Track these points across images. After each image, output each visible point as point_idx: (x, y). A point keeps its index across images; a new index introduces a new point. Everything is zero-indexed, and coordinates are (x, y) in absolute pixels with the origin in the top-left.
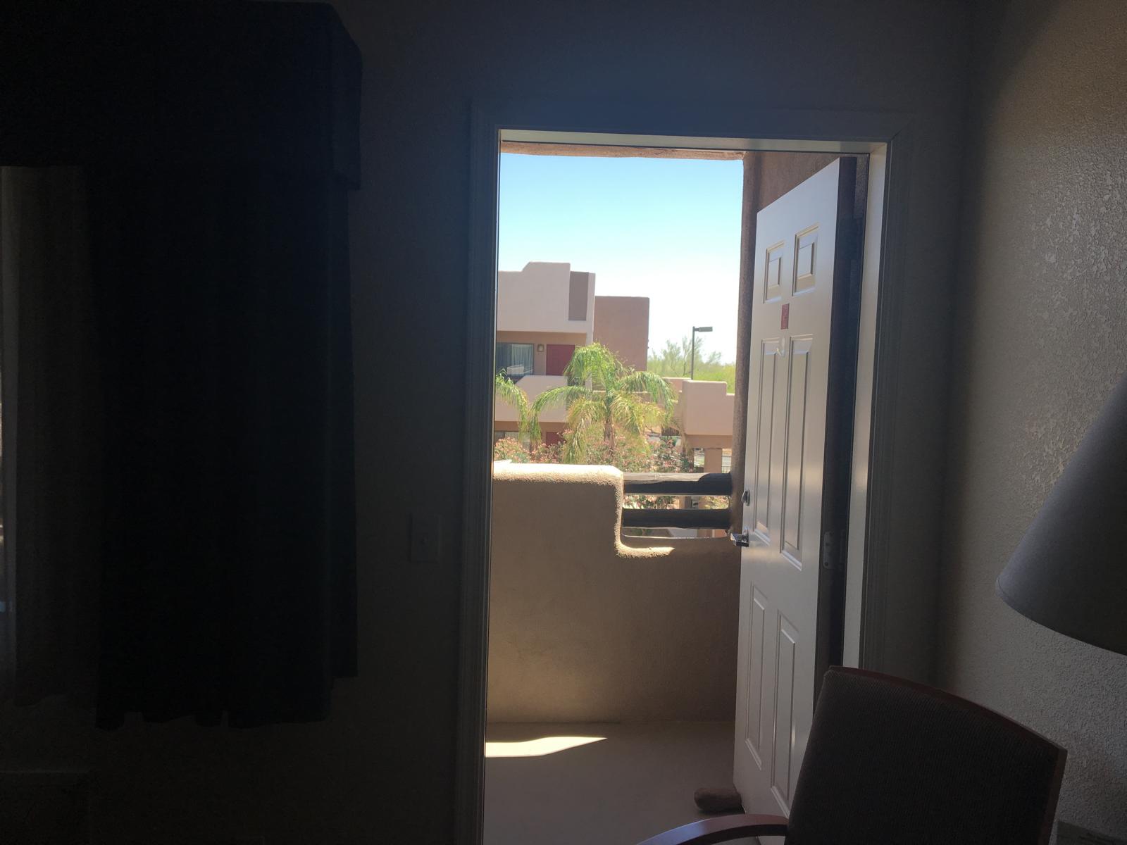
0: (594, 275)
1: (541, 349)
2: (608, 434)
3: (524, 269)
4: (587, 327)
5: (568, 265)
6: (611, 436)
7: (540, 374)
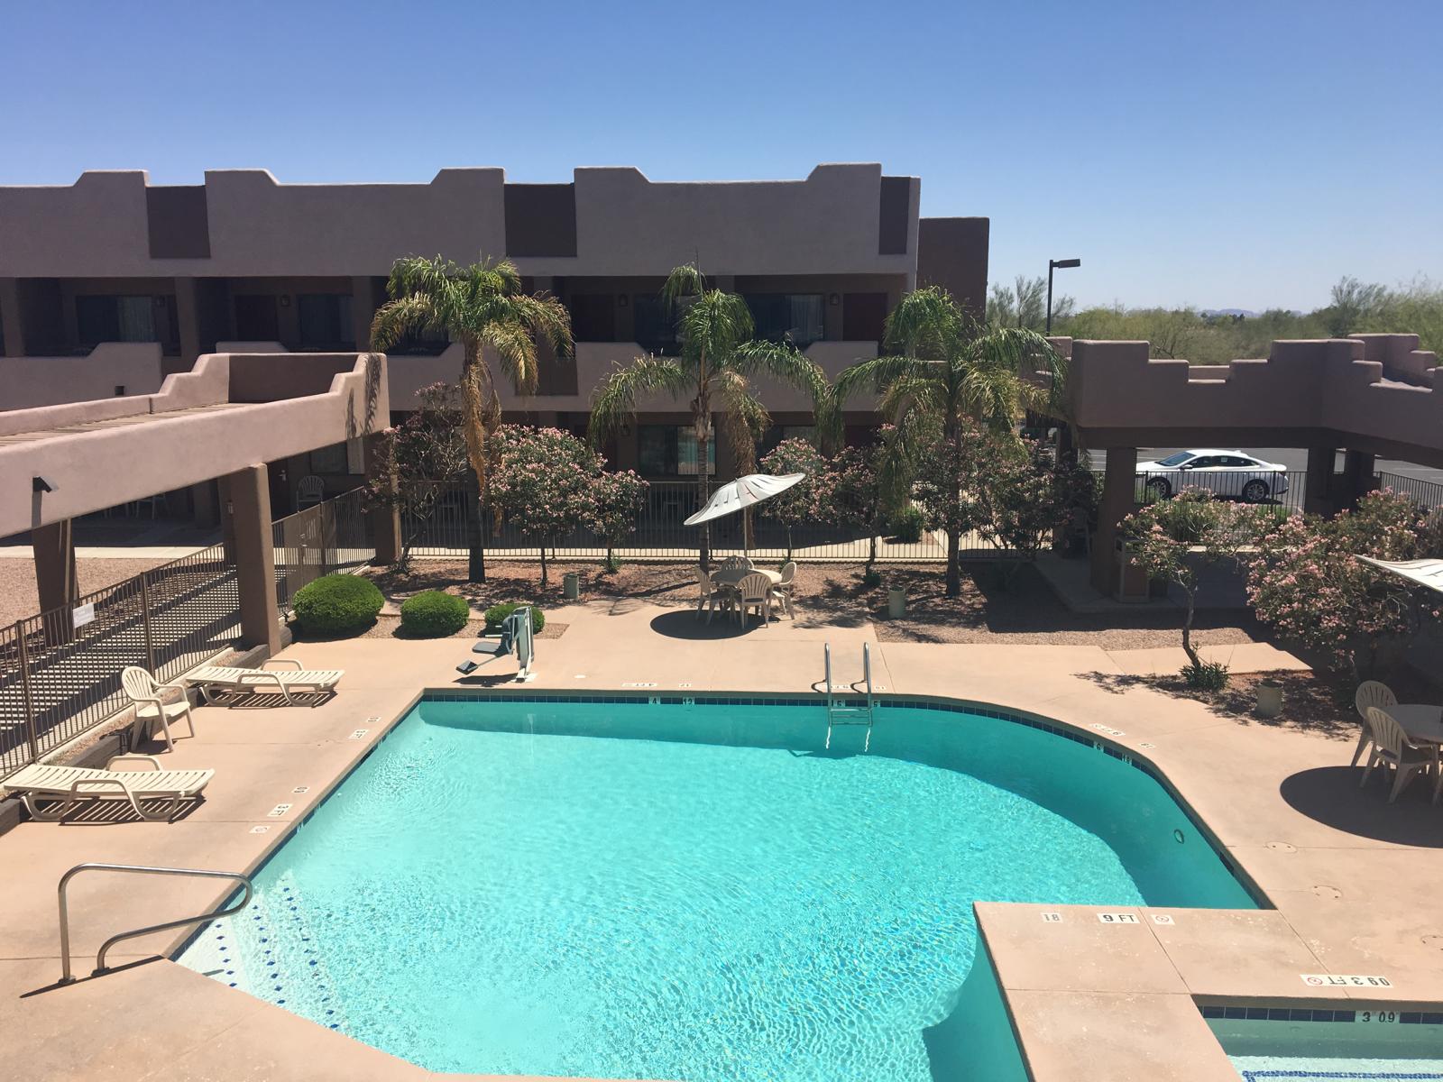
0: (918, 181)
1: (835, 301)
2: (952, 429)
3: (810, 177)
4: (908, 263)
5: (877, 168)
6: (956, 433)
7: (835, 339)
